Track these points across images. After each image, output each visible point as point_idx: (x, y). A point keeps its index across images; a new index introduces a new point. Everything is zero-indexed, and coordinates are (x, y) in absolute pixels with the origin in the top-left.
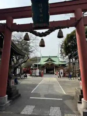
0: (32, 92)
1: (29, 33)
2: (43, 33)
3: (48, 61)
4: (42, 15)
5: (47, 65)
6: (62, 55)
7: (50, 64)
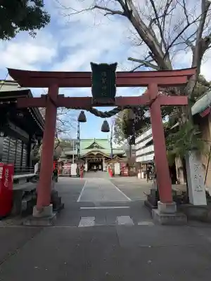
0: (78, 201)
1: (85, 112)
2: (106, 113)
3: (91, 147)
4: (105, 87)
5: (90, 155)
6: (117, 137)
7: (95, 153)
